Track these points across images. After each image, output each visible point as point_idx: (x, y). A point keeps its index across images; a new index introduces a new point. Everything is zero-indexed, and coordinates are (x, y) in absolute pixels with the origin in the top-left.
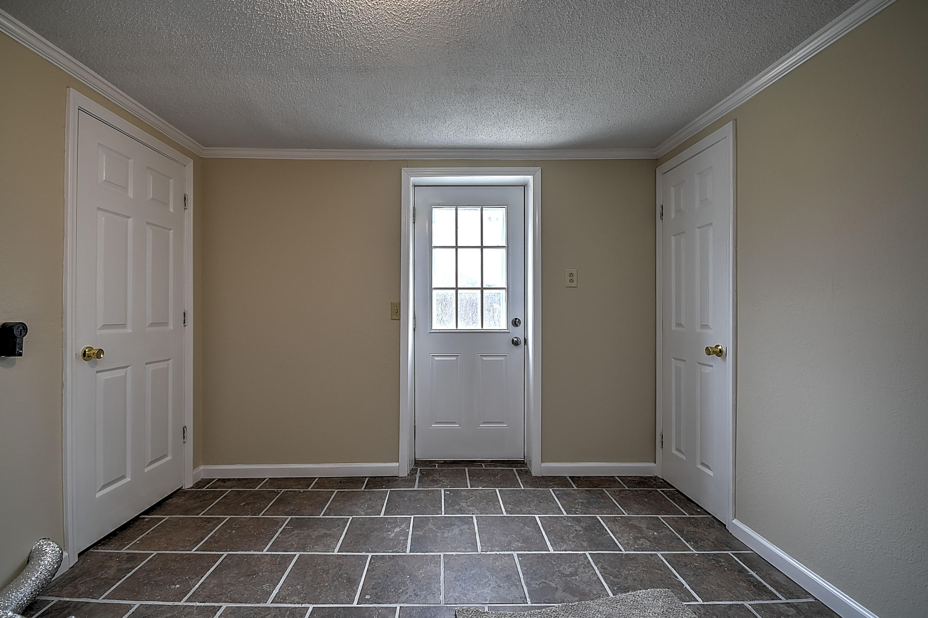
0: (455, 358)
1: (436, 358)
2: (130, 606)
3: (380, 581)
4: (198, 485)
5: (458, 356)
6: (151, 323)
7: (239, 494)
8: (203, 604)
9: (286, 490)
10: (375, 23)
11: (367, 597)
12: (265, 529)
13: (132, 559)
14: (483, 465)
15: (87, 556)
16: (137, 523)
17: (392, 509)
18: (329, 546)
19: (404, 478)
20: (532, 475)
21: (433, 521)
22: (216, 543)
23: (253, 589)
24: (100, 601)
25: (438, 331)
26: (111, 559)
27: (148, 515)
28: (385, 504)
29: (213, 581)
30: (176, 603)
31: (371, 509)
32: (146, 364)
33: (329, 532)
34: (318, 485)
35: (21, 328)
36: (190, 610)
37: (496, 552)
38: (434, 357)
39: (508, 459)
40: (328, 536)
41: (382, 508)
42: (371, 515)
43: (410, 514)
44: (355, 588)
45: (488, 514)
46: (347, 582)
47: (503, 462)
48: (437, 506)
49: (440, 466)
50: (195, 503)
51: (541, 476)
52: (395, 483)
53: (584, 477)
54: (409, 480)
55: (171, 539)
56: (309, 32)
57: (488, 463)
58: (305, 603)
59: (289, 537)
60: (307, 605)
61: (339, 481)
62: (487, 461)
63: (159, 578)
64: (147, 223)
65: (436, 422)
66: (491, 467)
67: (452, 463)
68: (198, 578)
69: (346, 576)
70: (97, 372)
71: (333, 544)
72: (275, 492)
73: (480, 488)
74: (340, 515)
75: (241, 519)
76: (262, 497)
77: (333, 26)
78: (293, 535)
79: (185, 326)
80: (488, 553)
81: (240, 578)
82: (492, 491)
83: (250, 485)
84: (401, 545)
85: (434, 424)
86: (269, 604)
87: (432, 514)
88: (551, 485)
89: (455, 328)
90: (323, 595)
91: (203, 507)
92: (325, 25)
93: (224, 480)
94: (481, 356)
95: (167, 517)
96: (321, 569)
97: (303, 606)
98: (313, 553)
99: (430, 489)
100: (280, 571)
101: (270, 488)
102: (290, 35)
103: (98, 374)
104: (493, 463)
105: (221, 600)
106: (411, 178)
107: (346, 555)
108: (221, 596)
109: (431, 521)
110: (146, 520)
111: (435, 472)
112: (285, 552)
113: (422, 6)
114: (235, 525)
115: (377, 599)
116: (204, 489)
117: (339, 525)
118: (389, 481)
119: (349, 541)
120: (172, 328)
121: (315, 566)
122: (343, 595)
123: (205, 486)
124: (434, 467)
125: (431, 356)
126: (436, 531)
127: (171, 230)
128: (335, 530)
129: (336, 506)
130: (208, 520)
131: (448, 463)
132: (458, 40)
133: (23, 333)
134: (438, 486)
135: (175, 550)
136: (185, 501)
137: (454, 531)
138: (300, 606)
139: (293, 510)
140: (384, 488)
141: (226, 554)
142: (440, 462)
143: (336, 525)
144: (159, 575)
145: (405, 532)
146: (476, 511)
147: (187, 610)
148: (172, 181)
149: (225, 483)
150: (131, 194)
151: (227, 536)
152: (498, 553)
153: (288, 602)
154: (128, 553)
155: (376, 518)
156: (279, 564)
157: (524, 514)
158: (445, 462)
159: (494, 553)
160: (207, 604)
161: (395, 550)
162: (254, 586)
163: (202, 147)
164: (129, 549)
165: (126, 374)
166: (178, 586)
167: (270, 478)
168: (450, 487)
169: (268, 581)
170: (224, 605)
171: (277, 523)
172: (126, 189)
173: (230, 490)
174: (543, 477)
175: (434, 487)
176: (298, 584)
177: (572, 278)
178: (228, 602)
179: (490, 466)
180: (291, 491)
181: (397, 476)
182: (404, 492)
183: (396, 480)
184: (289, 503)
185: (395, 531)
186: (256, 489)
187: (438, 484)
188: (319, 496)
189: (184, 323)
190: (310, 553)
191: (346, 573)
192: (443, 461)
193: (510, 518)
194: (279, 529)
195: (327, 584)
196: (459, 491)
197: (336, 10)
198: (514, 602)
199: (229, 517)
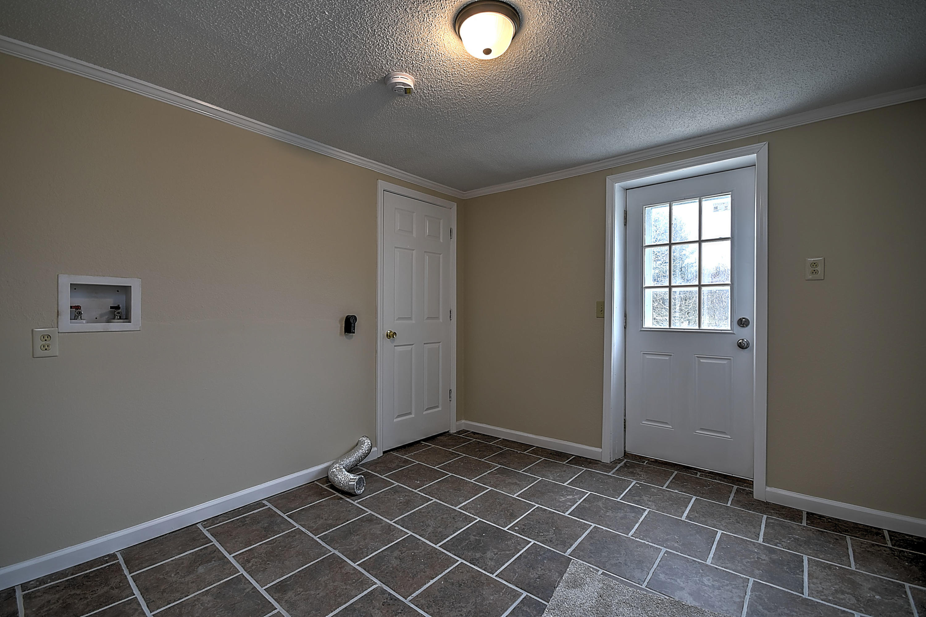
0: (667, 358)
1: (648, 357)
2: (393, 484)
3: (532, 523)
4: (459, 432)
5: (671, 355)
6: (428, 317)
7: (478, 443)
8: (425, 495)
9: (508, 449)
10: (515, 89)
11: (516, 528)
12: (481, 468)
13: (406, 462)
14: (699, 474)
15: (388, 454)
16: (418, 445)
17: (576, 483)
18: (513, 491)
19: (605, 464)
20: (753, 497)
21: (605, 501)
22: (449, 467)
23: (453, 497)
24: (383, 477)
25: (650, 329)
26: (397, 459)
27: (425, 442)
28: (574, 478)
29: (436, 486)
30: (413, 490)
31: (560, 478)
32: (424, 344)
33: (519, 483)
34: (533, 452)
35: (354, 318)
36: (418, 496)
37: (645, 542)
38: (645, 355)
39: (731, 475)
40: (516, 485)
41: (569, 479)
42: (557, 481)
43: (589, 490)
44: (512, 520)
45: (664, 513)
46: (509, 515)
47: (725, 477)
48: (618, 492)
49: (649, 463)
50: (451, 442)
51: (765, 501)
52: (596, 465)
53: (830, 518)
54: (608, 467)
55: (429, 458)
56: (478, 110)
57: (706, 473)
58: (477, 516)
59: (491, 477)
60: (477, 517)
61: (550, 453)
62: (705, 471)
63: (412, 475)
64: (425, 252)
65: (647, 420)
66: (707, 478)
67: (664, 464)
68: (430, 482)
69: (511, 511)
70: (395, 346)
71: (516, 490)
72: (501, 448)
73: (676, 491)
74: (534, 475)
75: (471, 458)
76: (491, 449)
77: (490, 101)
78: (495, 477)
79: (451, 320)
80: (637, 539)
81: (450, 489)
82: (687, 497)
83: (488, 440)
84: (565, 507)
85: (645, 421)
86: (457, 508)
87: (608, 496)
88: (769, 512)
89: (668, 327)
90: (490, 516)
91: (454, 446)
92: (484, 102)
93: (474, 433)
94: (697, 357)
95: (434, 446)
96: (498, 502)
97: (475, 517)
98: (500, 491)
99: (623, 478)
100: (474, 494)
101: (500, 445)
102: (469, 116)
103: (395, 347)
104: (712, 475)
105: (434, 496)
106: (616, 184)
107: (520, 500)
108: (435, 495)
109: (604, 500)
110: (423, 444)
111: (640, 467)
112: (483, 484)
113: (539, 66)
114: (465, 461)
115: (522, 531)
116: (461, 436)
117: (529, 481)
118: (590, 463)
119: (529, 492)
120: (441, 321)
121: (496, 499)
122: (502, 521)
123: (462, 434)
124: (642, 463)
125: (642, 354)
126: (601, 508)
127: (441, 254)
128: (524, 482)
129: (536, 468)
130: (452, 454)
131: (659, 463)
132: (585, 73)
133: (355, 321)
134: (633, 478)
135: (427, 464)
136: (447, 440)
137: (619, 514)
138: (473, 516)
139: (505, 462)
140: (582, 467)
141: (451, 474)
142: (651, 460)
143: (527, 480)
144: (413, 474)
145: (574, 501)
146: (654, 507)
147: (416, 495)
148: (442, 221)
149: (475, 435)
150: (414, 235)
151: (457, 465)
152: (647, 543)
153: (467, 511)
154: (405, 459)
155: (559, 484)
156: (476, 490)
157: (707, 526)
158: (656, 461)
159: (643, 541)
160: (427, 496)
161: (557, 509)
162: (455, 496)
163: (463, 192)
164: (407, 457)
165: (412, 349)
166: (418, 482)
167: (503, 439)
168: (643, 482)
169: (463, 496)
170: (434, 500)
171: (489, 467)
172: (412, 232)
173: (475, 440)
174: (767, 503)
175: (628, 477)
176: (479, 505)
177: (816, 269)
178: (437, 499)
179: (706, 476)
180: (511, 450)
181: (600, 461)
182: (598, 474)
183: (598, 464)
184: (505, 457)
185: (567, 497)
186: (491, 443)
187: (634, 476)
188: (528, 459)
189: (450, 318)
190: (498, 491)
191: (512, 510)
192: (654, 460)
193: (686, 523)
194: (489, 470)
195: (496, 511)
196: (651, 487)
197: (485, 93)
198: (629, 579)
199: (465, 455)
